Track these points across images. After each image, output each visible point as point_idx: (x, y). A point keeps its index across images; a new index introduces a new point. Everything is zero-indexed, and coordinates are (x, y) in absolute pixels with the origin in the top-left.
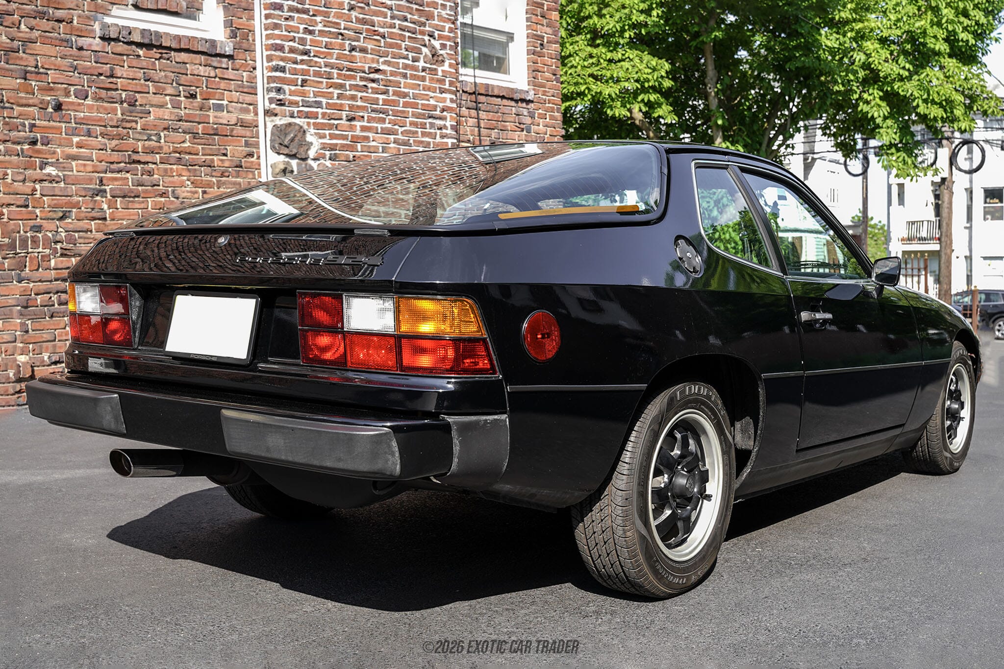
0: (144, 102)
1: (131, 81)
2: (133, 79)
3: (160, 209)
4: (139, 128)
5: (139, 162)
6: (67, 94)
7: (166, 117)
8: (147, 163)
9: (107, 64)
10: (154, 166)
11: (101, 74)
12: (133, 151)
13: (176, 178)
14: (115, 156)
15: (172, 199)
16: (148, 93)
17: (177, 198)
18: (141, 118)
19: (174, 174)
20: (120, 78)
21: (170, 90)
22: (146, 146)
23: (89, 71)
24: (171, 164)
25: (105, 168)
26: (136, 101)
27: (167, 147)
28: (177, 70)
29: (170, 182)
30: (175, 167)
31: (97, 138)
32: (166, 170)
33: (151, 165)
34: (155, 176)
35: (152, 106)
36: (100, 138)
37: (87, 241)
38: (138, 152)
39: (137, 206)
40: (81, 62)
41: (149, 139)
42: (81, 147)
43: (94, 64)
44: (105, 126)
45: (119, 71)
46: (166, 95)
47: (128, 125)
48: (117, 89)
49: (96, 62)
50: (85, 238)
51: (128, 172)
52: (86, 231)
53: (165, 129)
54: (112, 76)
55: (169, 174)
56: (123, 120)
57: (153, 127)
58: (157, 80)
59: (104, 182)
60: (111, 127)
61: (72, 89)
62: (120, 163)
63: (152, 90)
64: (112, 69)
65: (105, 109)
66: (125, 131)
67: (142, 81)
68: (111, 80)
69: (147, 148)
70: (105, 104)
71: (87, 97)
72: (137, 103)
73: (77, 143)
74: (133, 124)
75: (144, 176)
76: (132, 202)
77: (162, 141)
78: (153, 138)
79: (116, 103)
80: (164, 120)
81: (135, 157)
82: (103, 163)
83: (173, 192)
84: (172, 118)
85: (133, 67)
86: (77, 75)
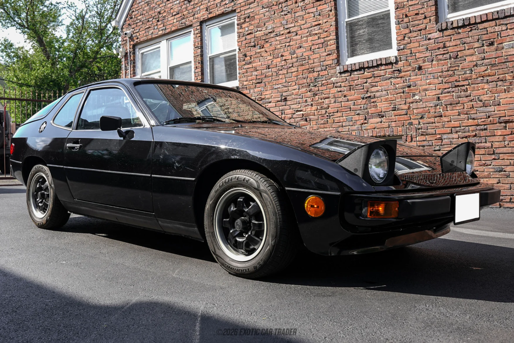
0: (462, 55)
1: (455, 47)
2: (456, 46)
3: (471, 108)
4: (460, 69)
5: (458, 86)
6: (424, 61)
7: (474, 60)
8: (463, 85)
9: (442, 42)
10: (468, 87)
11: (440, 48)
12: (456, 81)
13: (481, 90)
14: (447, 86)
15: (478, 102)
16: (465, 50)
17: (481, 101)
18: (461, 63)
19: (479, 89)
20: (449, 47)
21: (476, 45)
22: (463, 77)
23: (434, 48)
24: (477, 84)
25: (441, 92)
26: (458, 55)
27: (475, 75)
28: (481, 34)
29: (476, 93)
30: (480, 85)
31: (438, 78)
32: (474, 87)
33: (466, 86)
34: (469, 92)
35: (467, 56)
36: (440, 78)
37: (432, 128)
38: (459, 81)
39: (458, 108)
40: (430, 45)
41: (465, 73)
42: (430, 84)
43: (436, 44)
44: (442, 72)
45: (448, 44)
46: (475, 48)
47: (454, 69)
48: (448, 53)
49: (437, 43)
50: (431, 126)
51: (453, 92)
52: (432, 123)
53: (474, 66)
54: (445, 47)
55: (476, 89)
56: (450, 67)
57: (468, 67)
58: (469, 42)
59: (440, 99)
60: (445, 71)
61: (426, 58)
62: (449, 88)
63: (467, 48)
64: (444, 44)
65: (442, 64)
66: (452, 72)
67: (461, 45)
68: (445, 49)
69: (463, 78)
70: (442, 62)
71: (432, 61)
72: (458, 57)
73: (428, 82)
74: (457, 68)
75: (462, 93)
76: (455, 106)
77: (473, 73)
78: (468, 72)
79: (448, 59)
80: (474, 61)
81: (457, 84)
82: (441, 90)
83: (478, 98)
84: (478, 59)
85: (456, 40)
86: (428, 52)
